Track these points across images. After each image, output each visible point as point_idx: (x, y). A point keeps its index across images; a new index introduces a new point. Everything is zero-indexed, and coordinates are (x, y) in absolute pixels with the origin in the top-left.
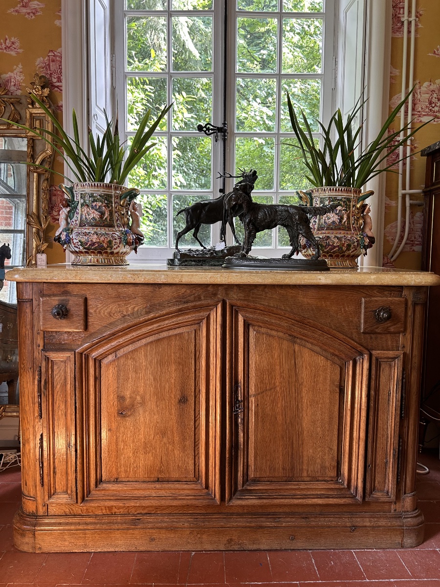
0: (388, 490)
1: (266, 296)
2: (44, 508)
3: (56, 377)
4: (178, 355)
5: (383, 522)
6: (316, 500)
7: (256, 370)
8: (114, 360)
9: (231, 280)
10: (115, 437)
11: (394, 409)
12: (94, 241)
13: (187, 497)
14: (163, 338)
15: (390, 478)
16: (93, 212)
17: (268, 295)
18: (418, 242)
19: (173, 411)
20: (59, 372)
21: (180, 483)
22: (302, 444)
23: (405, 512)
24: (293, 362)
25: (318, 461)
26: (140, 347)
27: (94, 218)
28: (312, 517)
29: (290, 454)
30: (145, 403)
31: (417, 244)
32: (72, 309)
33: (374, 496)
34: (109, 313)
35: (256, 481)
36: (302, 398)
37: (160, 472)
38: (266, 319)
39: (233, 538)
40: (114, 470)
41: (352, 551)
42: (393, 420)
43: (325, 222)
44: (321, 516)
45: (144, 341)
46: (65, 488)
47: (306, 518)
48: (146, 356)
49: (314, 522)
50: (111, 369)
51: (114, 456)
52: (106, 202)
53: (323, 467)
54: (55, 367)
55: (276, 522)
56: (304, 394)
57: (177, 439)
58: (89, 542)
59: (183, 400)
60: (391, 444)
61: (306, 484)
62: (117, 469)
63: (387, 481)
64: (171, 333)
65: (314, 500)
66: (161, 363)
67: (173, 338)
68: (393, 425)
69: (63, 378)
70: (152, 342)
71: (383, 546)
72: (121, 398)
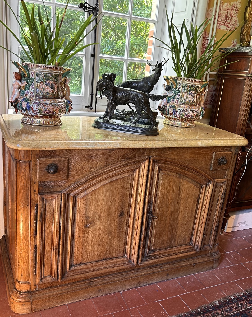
0: (210, 244)
1: (170, 153)
2: (35, 287)
3: (48, 210)
4: (121, 190)
5: (206, 259)
6: (180, 255)
7: (161, 194)
8: (85, 196)
9: (156, 146)
10: (82, 240)
11: (219, 207)
12: (50, 110)
13: (119, 265)
14: (114, 180)
15: (212, 239)
16: (48, 88)
17: (171, 152)
18: (209, 102)
19: (116, 221)
20: (50, 206)
21: (116, 258)
22: (177, 229)
23: (214, 253)
24: (179, 188)
25: (183, 236)
26: (100, 187)
27: (48, 92)
28: (176, 263)
29: (171, 234)
30: (101, 219)
31: (208, 104)
32: (60, 166)
33: (204, 248)
34: (82, 167)
35: (153, 251)
36: (180, 206)
37: (106, 254)
38: (169, 166)
39: (141, 280)
40: (80, 258)
41: (193, 275)
42: (218, 212)
43: (185, 100)
44: (180, 262)
45: (102, 183)
46: (50, 273)
47: (174, 264)
48: (103, 191)
49: (178, 265)
50: (83, 201)
51: (80, 251)
52: (55, 80)
53: (185, 239)
54: (47, 204)
55: (161, 269)
56: (181, 204)
57: (116, 236)
58: (64, 299)
59: (122, 214)
60: (215, 223)
61: (176, 248)
62: (82, 258)
63: (210, 240)
64: (118, 177)
65: (179, 255)
66: (111, 195)
67: (119, 180)
68: (217, 214)
69: (52, 210)
70: (107, 184)
71: (205, 270)
72: (87, 218)
